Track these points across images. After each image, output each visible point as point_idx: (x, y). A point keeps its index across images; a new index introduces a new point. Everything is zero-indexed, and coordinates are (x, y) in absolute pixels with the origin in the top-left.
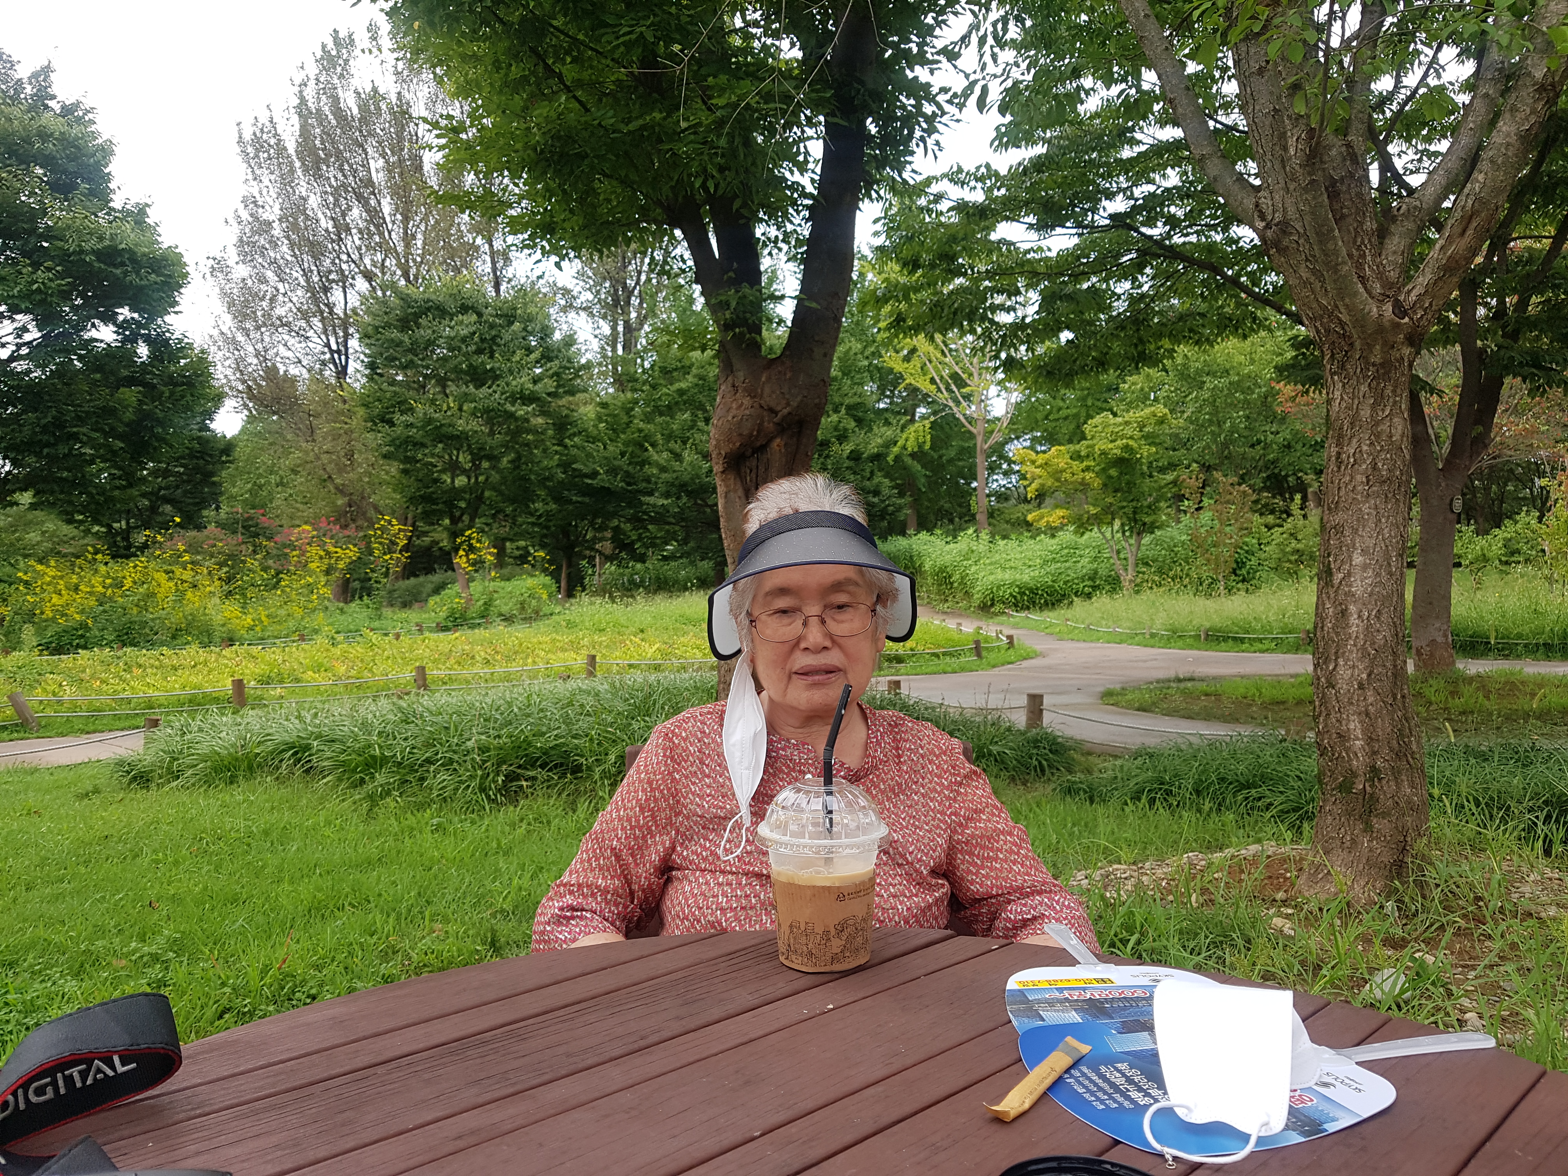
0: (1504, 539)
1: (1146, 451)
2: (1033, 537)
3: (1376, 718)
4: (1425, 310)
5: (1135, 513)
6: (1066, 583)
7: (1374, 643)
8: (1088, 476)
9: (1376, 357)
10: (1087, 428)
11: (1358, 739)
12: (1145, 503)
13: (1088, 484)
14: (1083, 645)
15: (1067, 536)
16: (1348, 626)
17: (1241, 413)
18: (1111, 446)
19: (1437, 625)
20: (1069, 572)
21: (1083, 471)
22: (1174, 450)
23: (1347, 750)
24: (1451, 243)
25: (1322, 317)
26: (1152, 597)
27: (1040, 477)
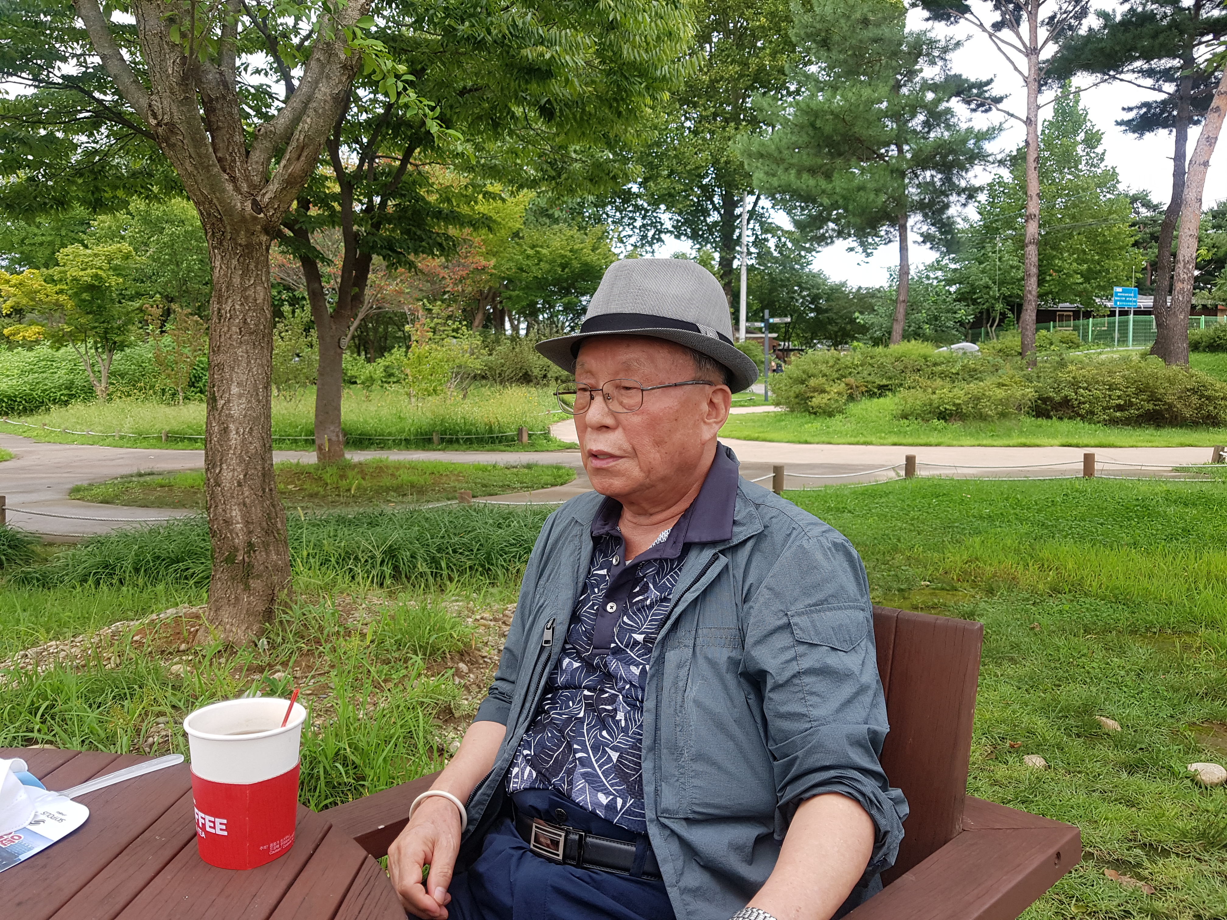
0: (384, 366)
1: (114, 281)
2: (10, 349)
3: (251, 507)
4: (275, 209)
5: (106, 333)
6: (44, 391)
7: (248, 452)
8: (62, 298)
9: (242, 239)
10: (59, 256)
11: (238, 523)
12: (115, 325)
13: (62, 305)
14: (58, 447)
15: (44, 350)
16: (229, 440)
17: (195, 257)
18: (82, 273)
19: (332, 428)
20: (47, 382)
21: (57, 293)
22: (143, 282)
23: (231, 532)
24: (290, 164)
25: (204, 203)
26: (122, 405)
27: (15, 295)
